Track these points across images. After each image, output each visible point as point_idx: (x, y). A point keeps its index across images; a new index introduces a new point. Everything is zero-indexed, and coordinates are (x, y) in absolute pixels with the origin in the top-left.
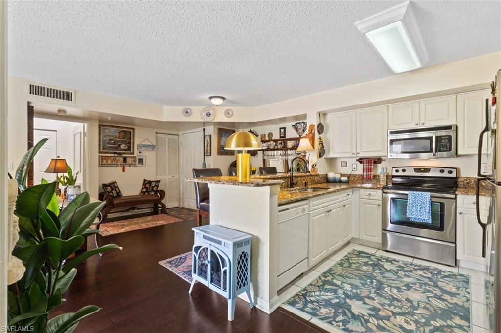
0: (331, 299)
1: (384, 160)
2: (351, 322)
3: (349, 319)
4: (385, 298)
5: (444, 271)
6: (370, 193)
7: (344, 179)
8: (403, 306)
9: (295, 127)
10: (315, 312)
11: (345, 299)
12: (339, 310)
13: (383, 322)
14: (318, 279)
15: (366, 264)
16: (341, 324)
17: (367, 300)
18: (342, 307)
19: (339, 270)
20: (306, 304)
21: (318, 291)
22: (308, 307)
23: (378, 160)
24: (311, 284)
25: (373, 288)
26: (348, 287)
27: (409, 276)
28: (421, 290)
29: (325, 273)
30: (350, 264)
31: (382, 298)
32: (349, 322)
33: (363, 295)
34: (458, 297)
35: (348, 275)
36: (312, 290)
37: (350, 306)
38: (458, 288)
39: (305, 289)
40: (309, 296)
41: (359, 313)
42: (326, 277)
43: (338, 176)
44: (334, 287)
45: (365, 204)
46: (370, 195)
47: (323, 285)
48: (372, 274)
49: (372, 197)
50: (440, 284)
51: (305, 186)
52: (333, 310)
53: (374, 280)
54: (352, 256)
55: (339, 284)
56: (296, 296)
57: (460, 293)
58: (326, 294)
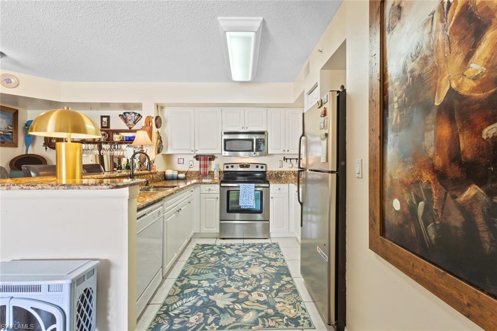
0: (196, 303)
1: (217, 157)
2: (222, 318)
3: (219, 315)
4: (238, 281)
5: (264, 244)
6: (210, 188)
7: (182, 176)
8: (252, 283)
9: (124, 117)
10: (185, 325)
11: (207, 297)
12: (206, 311)
13: (245, 304)
14: (175, 287)
15: (212, 255)
16: (214, 324)
17: (226, 289)
18: (208, 307)
19: (191, 269)
20: (172, 321)
21: (179, 300)
22: (175, 324)
23: (212, 158)
24: (169, 296)
25: (226, 275)
26: (205, 284)
27: (246, 256)
28: (257, 263)
29: (179, 277)
30: (199, 259)
31: (236, 282)
32: (220, 319)
33: (221, 285)
34: (278, 260)
35: (202, 272)
36: (173, 302)
37: (214, 301)
38: (276, 254)
39: (164, 304)
40: (172, 311)
41: (224, 305)
42: (181, 281)
43: (175, 173)
44: (194, 289)
45: (205, 198)
46: (210, 189)
47: (182, 291)
48: (220, 263)
49: (211, 192)
50: (266, 254)
51: (146, 185)
52: (202, 314)
53: (224, 268)
54: (197, 251)
55: (197, 284)
56: (156, 317)
57: (278, 257)
58: (189, 300)
